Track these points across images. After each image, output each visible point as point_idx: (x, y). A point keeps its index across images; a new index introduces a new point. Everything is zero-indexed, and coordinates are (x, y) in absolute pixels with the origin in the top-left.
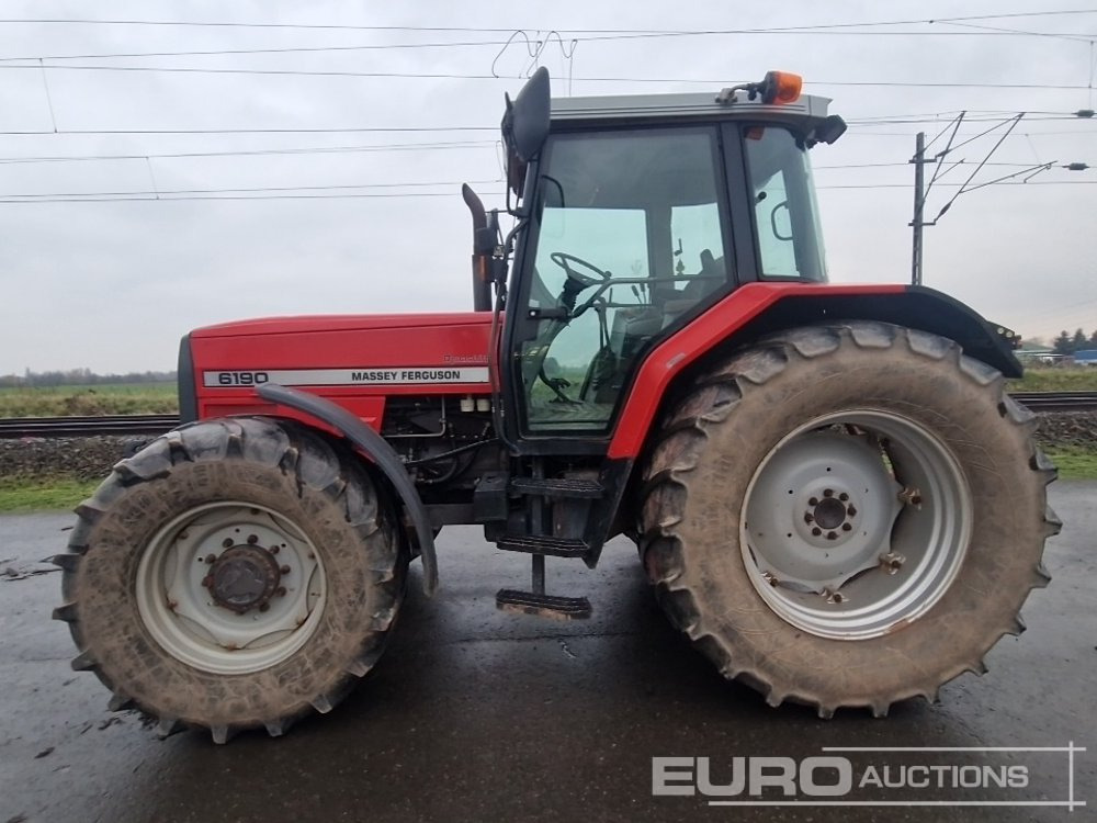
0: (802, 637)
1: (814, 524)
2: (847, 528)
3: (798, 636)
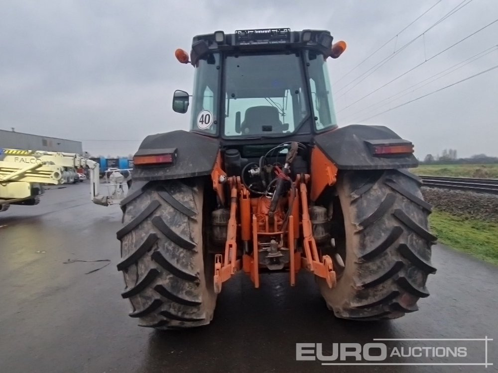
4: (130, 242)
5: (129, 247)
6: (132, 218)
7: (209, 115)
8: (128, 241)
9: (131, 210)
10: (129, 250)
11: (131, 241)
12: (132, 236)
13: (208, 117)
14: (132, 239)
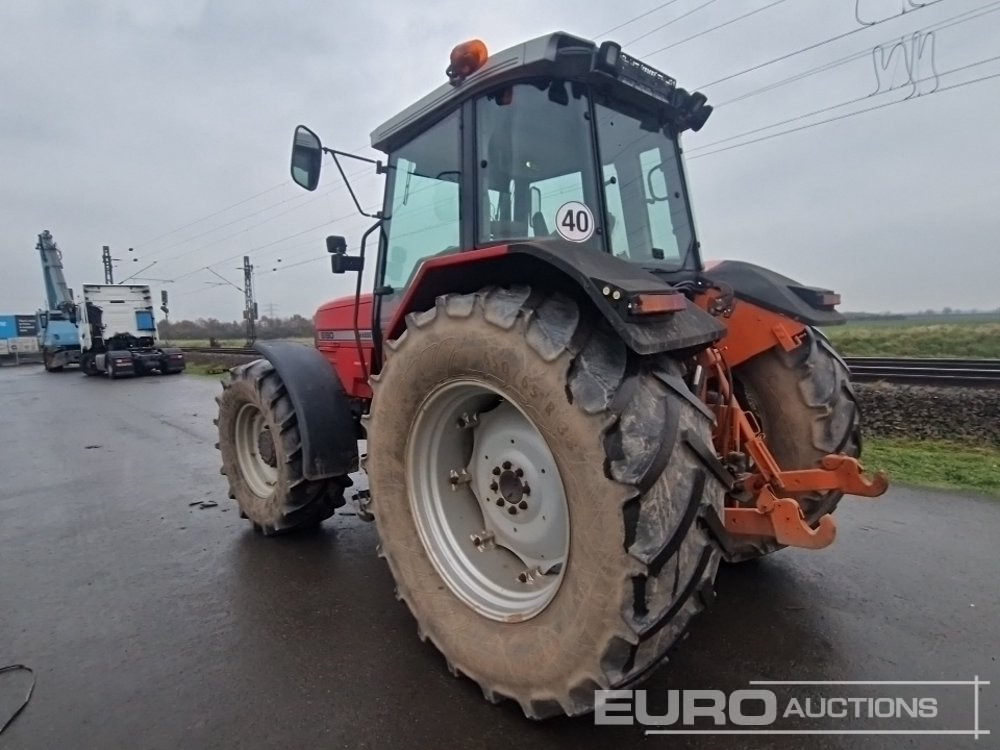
0: (445, 590)
1: (500, 495)
2: (524, 506)
3: (441, 588)
4: (662, 500)
5: (660, 511)
6: (648, 441)
7: (585, 213)
8: (658, 498)
9: (632, 424)
10: (663, 519)
11: (664, 496)
12: (662, 482)
13: (582, 216)
14: (664, 490)
